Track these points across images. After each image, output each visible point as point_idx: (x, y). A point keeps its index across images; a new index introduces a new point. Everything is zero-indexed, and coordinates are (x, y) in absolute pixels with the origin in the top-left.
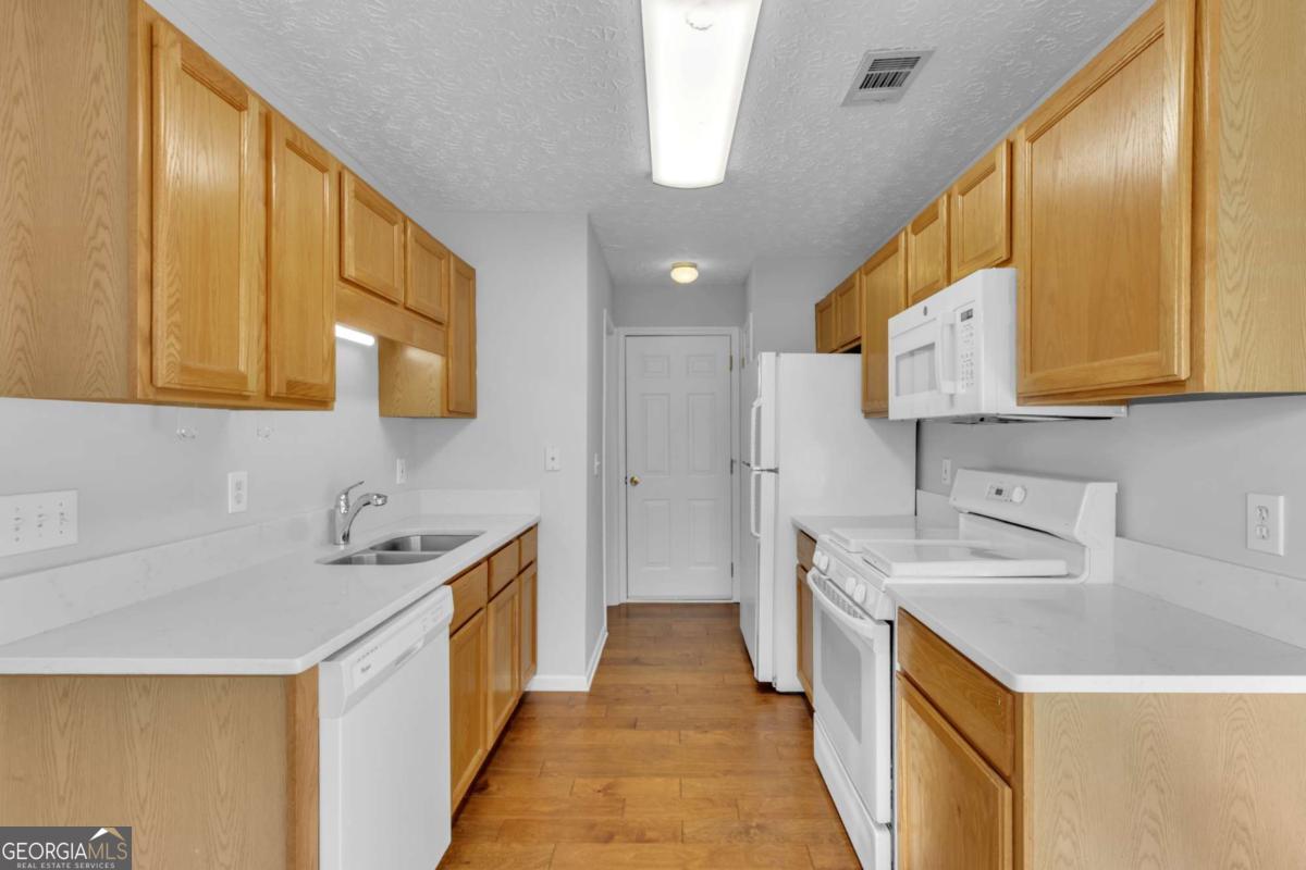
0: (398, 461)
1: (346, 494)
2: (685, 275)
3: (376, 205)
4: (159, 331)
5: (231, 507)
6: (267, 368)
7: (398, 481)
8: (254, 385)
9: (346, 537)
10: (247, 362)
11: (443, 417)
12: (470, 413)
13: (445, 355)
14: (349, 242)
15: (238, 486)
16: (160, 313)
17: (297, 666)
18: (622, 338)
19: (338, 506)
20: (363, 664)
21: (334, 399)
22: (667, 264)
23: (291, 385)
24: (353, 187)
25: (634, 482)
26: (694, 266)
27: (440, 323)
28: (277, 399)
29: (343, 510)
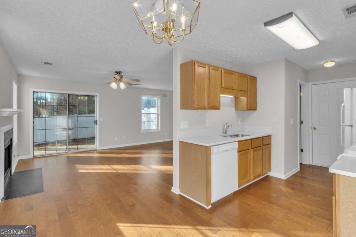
0: (239, 120)
1: (226, 125)
2: (329, 65)
3: (229, 72)
4: (195, 101)
5: (207, 125)
6: (209, 104)
7: (239, 123)
8: (207, 107)
9: (226, 133)
10: (206, 103)
11: (246, 110)
12: (255, 109)
13: (247, 97)
14: (223, 81)
15: (208, 122)
16: (195, 98)
17: (207, 145)
18: (310, 86)
19: (225, 127)
20: (218, 148)
21: (220, 108)
22: (322, 62)
23: (212, 106)
24: (224, 71)
25: (315, 129)
26: (334, 61)
27: (246, 91)
28: (210, 109)
29: (225, 128)
